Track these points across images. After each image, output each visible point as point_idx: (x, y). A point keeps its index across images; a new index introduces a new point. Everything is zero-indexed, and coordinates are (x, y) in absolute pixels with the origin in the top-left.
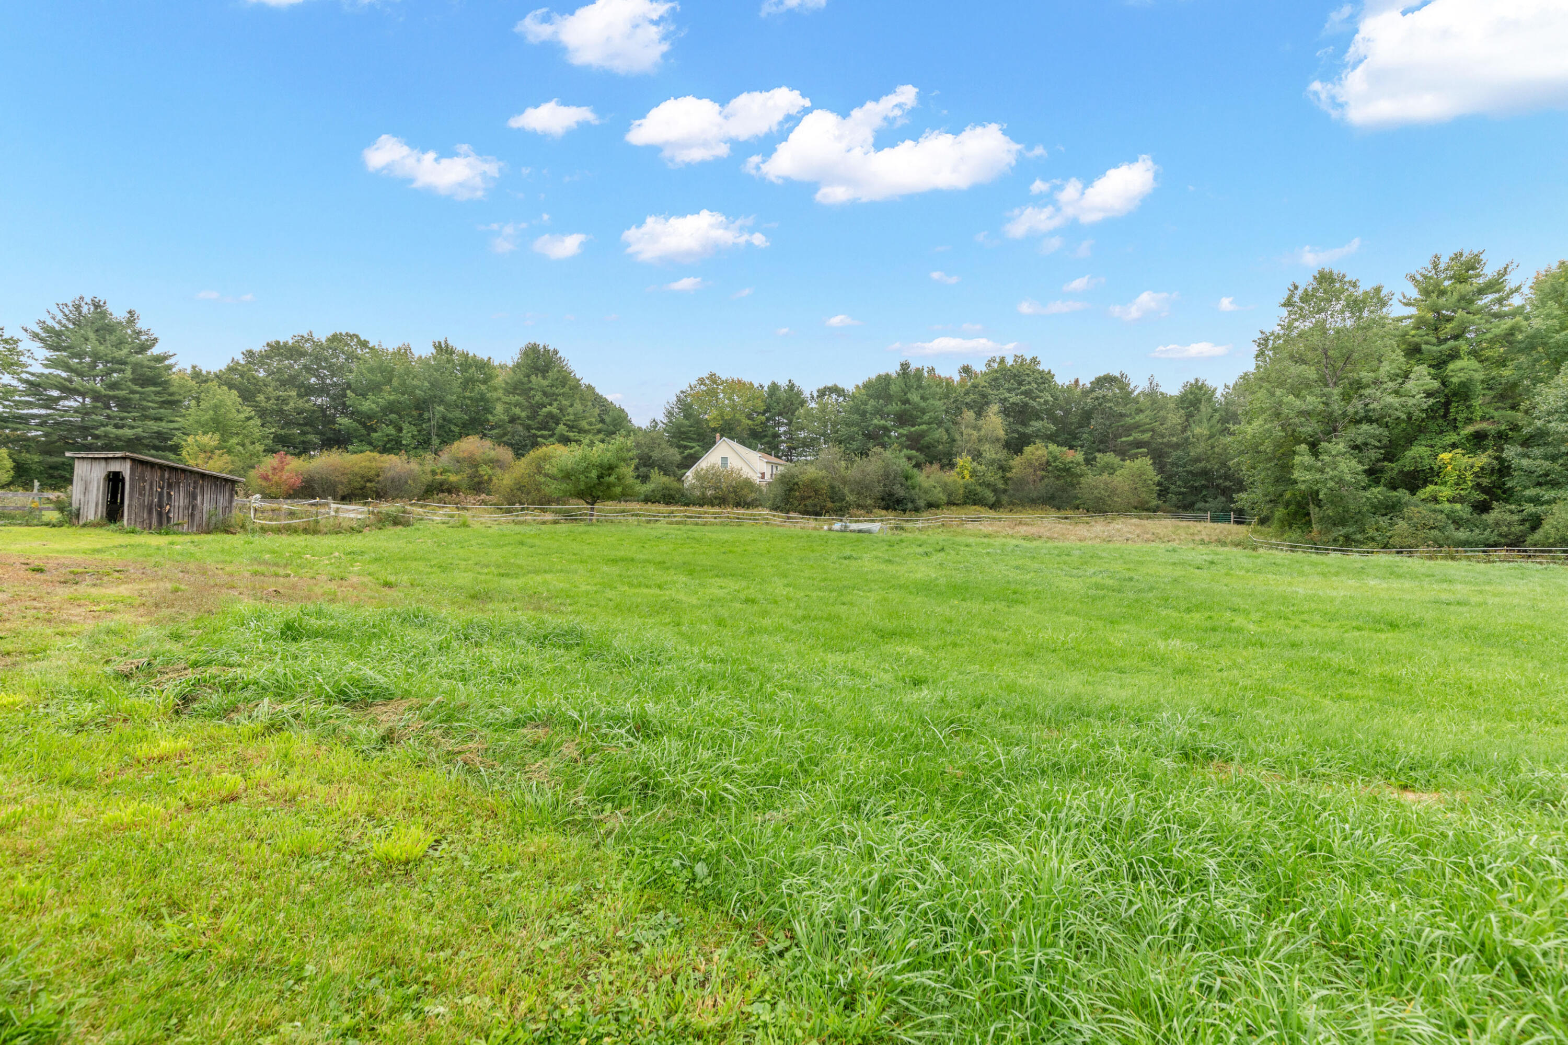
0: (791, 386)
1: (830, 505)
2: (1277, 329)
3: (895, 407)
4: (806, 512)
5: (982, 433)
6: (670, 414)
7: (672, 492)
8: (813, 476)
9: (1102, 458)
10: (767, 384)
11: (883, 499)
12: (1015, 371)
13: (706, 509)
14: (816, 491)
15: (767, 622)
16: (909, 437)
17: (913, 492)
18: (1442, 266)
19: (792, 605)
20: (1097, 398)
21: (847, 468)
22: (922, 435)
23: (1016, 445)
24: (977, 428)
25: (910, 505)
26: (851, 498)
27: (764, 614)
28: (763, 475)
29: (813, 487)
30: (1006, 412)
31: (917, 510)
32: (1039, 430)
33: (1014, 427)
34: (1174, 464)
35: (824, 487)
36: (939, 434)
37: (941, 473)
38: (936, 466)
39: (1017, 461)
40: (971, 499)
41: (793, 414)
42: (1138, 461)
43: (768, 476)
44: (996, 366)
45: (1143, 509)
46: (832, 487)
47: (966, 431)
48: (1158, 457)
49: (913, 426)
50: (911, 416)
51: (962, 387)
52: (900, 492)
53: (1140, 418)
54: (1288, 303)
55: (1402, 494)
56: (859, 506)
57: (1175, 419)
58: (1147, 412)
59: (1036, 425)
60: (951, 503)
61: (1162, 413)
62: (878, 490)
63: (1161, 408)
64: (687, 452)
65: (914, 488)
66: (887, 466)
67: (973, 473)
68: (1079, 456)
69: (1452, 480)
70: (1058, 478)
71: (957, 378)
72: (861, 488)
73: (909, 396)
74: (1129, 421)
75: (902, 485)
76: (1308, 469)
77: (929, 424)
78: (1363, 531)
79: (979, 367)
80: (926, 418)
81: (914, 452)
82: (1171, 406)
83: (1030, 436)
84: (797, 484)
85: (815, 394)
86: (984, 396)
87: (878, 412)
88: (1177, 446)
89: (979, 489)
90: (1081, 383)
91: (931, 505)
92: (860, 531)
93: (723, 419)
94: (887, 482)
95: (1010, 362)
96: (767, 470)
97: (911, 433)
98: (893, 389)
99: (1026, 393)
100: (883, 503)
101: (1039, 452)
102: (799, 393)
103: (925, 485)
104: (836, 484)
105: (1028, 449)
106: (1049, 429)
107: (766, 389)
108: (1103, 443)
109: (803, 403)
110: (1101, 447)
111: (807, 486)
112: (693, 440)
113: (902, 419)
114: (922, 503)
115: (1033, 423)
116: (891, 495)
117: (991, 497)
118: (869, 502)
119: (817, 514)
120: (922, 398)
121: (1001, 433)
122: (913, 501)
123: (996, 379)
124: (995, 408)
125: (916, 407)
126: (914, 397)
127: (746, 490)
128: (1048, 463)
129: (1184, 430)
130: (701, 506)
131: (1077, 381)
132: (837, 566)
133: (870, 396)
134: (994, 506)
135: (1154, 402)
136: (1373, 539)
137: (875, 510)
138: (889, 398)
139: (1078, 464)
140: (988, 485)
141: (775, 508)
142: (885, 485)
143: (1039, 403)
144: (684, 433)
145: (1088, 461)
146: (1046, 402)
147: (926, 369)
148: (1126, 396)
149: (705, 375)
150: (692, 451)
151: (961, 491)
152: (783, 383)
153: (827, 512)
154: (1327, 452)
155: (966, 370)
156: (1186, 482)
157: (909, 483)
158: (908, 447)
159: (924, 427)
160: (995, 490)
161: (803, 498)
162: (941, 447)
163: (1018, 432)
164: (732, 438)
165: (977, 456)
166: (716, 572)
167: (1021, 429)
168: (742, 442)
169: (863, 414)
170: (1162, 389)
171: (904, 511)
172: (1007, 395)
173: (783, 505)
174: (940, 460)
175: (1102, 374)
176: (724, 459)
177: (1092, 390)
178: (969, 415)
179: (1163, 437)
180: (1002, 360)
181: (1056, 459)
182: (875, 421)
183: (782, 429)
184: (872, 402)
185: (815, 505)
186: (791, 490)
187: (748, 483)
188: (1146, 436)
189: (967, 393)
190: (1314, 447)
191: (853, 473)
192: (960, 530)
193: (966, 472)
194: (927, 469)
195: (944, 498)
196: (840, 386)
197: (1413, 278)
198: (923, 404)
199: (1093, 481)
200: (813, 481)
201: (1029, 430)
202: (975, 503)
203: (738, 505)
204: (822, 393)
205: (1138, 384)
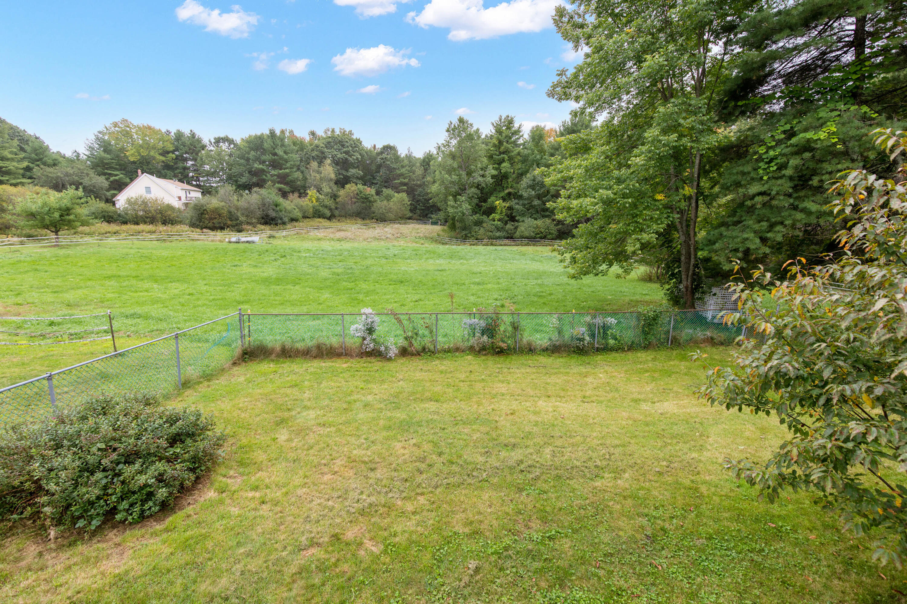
0: (193, 135)
1: (229, 222)
2: (444, 142)
3: (267, 157)
4: (213, 228)
5: (322, 175)
6: (91, 148)
7: (110, 214)
8: (217, 206)
9: (386, 191)
10: (173, 131)
11: (263, 218)
12: (340, 139)
13: (141, 227)
14: (220, 215)
15: (200, 303)
16: (278, 176)
17: (281, 214)
18: (503, 121)
19: (209, 294)
20: (382, 159)
21: (238, 200)
22: (287, 175)
23: (342, 182)
24: (319, 172)
25: (279, 221)
26: (242, 218)
27: (198, 299)
28: (180, 198)
29: (216, 212)
30: (336, 163)
31: (284, 223)
32: (354, 174)
33: (341, 171)
34: (419, 195)
35: (225, 212)
36: (297, 175)
37: (299, 199)
38: (296, 195)
39: (342, 192)
40: (317, 214)
41: (197, 154)
42: (400, 194)
43: (183, 198)
44: (330, 133)
45: (403, 219)
46: (230, 212)
47: (313, 174)
48: (411, 192)
49: (281, 169)
50: (279, 163)
51: (311, 145)
52: (273, 214)
53: (403, 170)
54: (448, 131)
55: (484, 217)
56: (248, 223)
57: (419, 171)
58: (407, 168)
59: (352, 171)
60: (305, 217)
61: (414, 168)
62: (259, 213)
63: (413, 166)
64: (112, 179)
65: (281, 211)
66: (263, 199)
67: (318, 199)
68: (373, 191)
69: (499, 212)
70: (363, 202)
71: (307, 138)
72: (248, 213)
73: (276, 151)
74: (398, 172)
75: (274, 210)
76: (453, 207)
77: (291, 168)
78: (470, 233)
79: (320, 133)
80: (288, 165)
81: (282, 186)
82: (418, 164)
83: (349, 177)
84: (205, 210)
85: (213, 141)
86: (323, 153)
87: (257, 159)
88: (420, 186)
89: (321, 209)
90: (377, 147)
91: (293, 220)
92: (247, 242)
93: (140, 154)
94: (264, 208)
95: (337, 132)
96: (183, 194)
97: (279, 174)
98: (266, 145)
99: (347, 153)
100: (263, 221)
101: (353, 189)
102: (199, 141)
103: (289, 208)
104: (232, 210)
105: (347, 186)
106: (359, 174)
107: (173, 134)
108: (387, 183)
109: (204, 147)
110: (386, 184)
111: (213, 212)
112: (116, 169)
113: (275, 165)
114: (286, 220)
115: (350, 170)
116: (267, 216)
117: (328, 213)
118: (254, 221)
119: (222, 228)
120: (285, 152)
121: (333, 176)
122: (281, 219)
123: (329, 143)
124: (328, 161)
125: (281, 158)
126: (280, 152)
127: (169, 213)
128: (357, 194)
129: (423, 178)
130: (137, 224)
131: (375, 146)
132: (230, 271)
133: (252, 149)
134: (329, 219)
135: (410, 162)
136: (473, 236)
137: (259, 225)
138: (264, 152)
139: (372, 195)
140: (326, 207)
141: (193, 225)
142: (263, 210)
143: (354, 159)
144: (107, 164)
145: (378, 193)
146: (357, 159)
147: (288, 131)
148: (397, 158)
149: (118, 119)
150: (117, 178)
151: (311, 210)
152: (187, 132)
153: (228, 227)
154: (459, 200)
155: (313, 133)
156: (424, 204)
157: (278, 208)
158: (278, 183)
159: (287, 171)
160: (330, 209)
161: (211, 219)
162: (299, 183)
163: (343, 175)
164: (152, 174)
165: (319, 190)
166: (169, 280)
167: (345, 173)
168: (160, 175)
169: (248, 160)
170: (414, 155)
171: (276, 224)
172: (336, 153)
173: (198, 223)
174: (299, 190)
175: (386, 144)
176: (148, 190)
177: (382, 153)
178: (314, 164)
179: (414, 181)
180: (333, 131)
181: (361, 192)
182: (256, 165)
183: (190, 163)
184: (253, 153)
185: (220, 223)
186: (202, 214)
187: (170, 207)
188: (406, 181)
189: (313, 150)
190: (455, 196)
191: (242, 203)
192: (306, 236)
193: (313, 199)
194: (291, 196)
195: (299, 215)
196: (230, 137)
197: (493, 124)
198: (285, 157)
199: (380, 205)
200: (216, 209)
201: (349, 174)
202: (319, 217)
203: (164, 223)
204: (218, 141)
205: (402, 152)
